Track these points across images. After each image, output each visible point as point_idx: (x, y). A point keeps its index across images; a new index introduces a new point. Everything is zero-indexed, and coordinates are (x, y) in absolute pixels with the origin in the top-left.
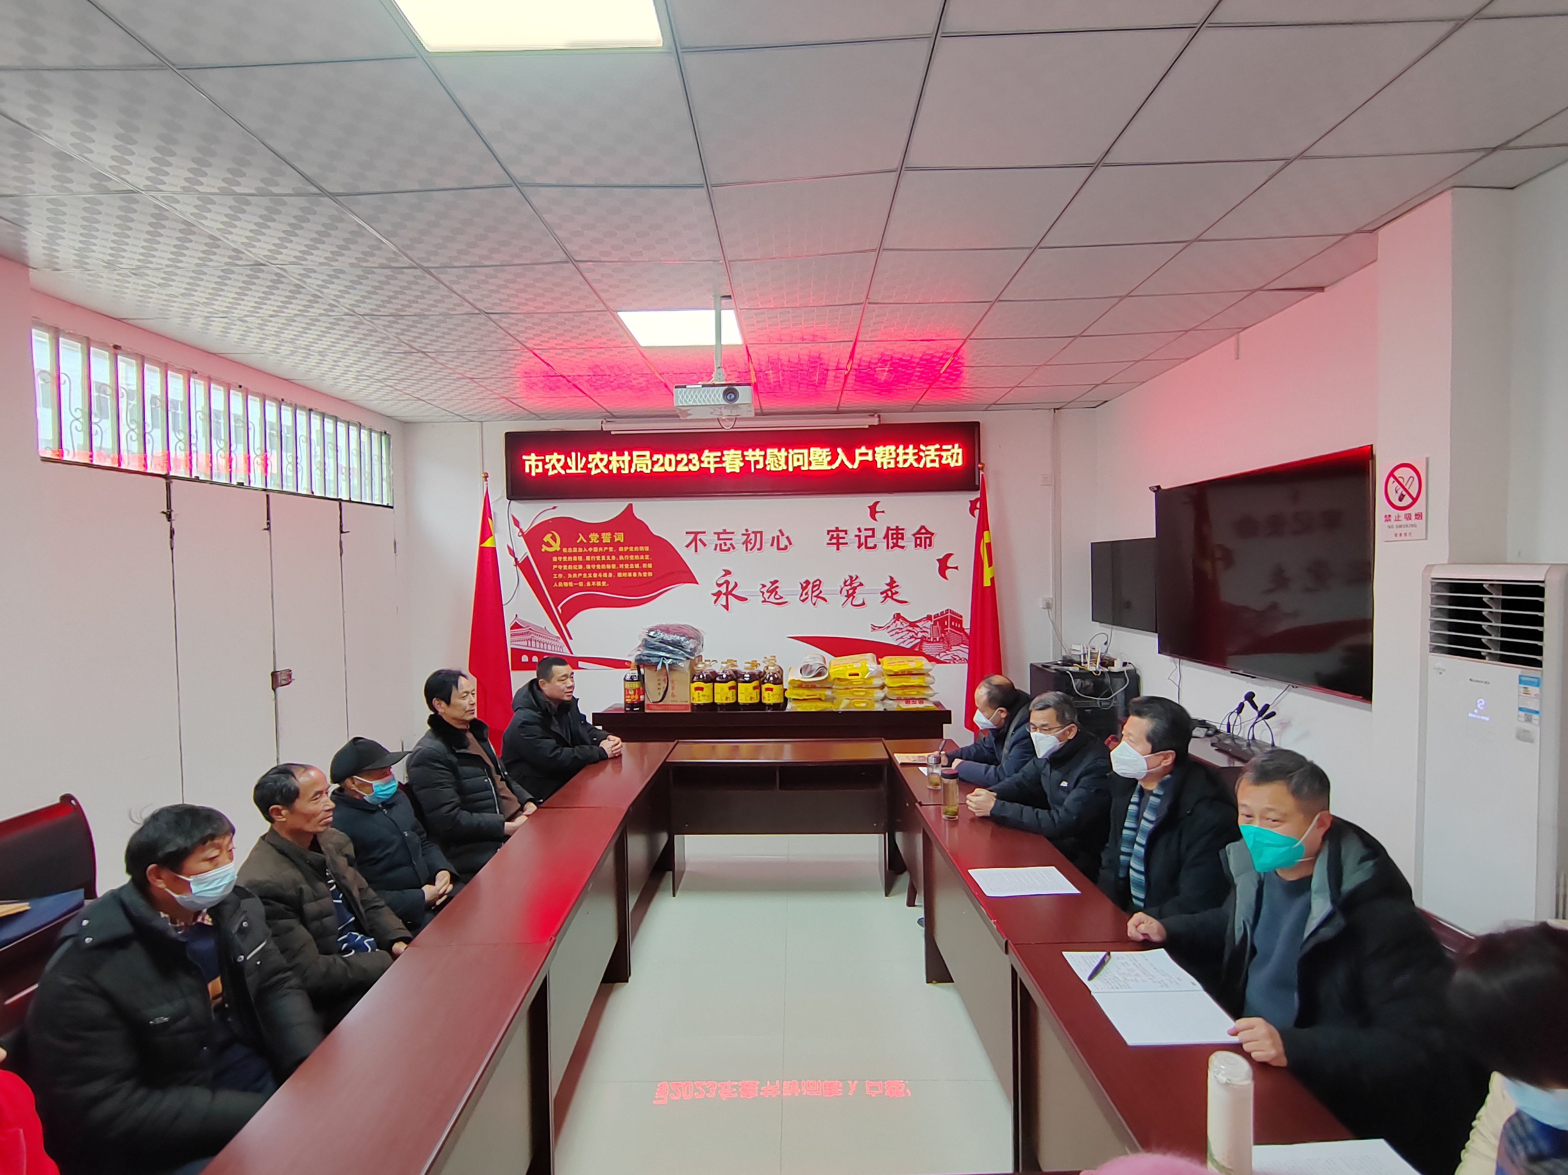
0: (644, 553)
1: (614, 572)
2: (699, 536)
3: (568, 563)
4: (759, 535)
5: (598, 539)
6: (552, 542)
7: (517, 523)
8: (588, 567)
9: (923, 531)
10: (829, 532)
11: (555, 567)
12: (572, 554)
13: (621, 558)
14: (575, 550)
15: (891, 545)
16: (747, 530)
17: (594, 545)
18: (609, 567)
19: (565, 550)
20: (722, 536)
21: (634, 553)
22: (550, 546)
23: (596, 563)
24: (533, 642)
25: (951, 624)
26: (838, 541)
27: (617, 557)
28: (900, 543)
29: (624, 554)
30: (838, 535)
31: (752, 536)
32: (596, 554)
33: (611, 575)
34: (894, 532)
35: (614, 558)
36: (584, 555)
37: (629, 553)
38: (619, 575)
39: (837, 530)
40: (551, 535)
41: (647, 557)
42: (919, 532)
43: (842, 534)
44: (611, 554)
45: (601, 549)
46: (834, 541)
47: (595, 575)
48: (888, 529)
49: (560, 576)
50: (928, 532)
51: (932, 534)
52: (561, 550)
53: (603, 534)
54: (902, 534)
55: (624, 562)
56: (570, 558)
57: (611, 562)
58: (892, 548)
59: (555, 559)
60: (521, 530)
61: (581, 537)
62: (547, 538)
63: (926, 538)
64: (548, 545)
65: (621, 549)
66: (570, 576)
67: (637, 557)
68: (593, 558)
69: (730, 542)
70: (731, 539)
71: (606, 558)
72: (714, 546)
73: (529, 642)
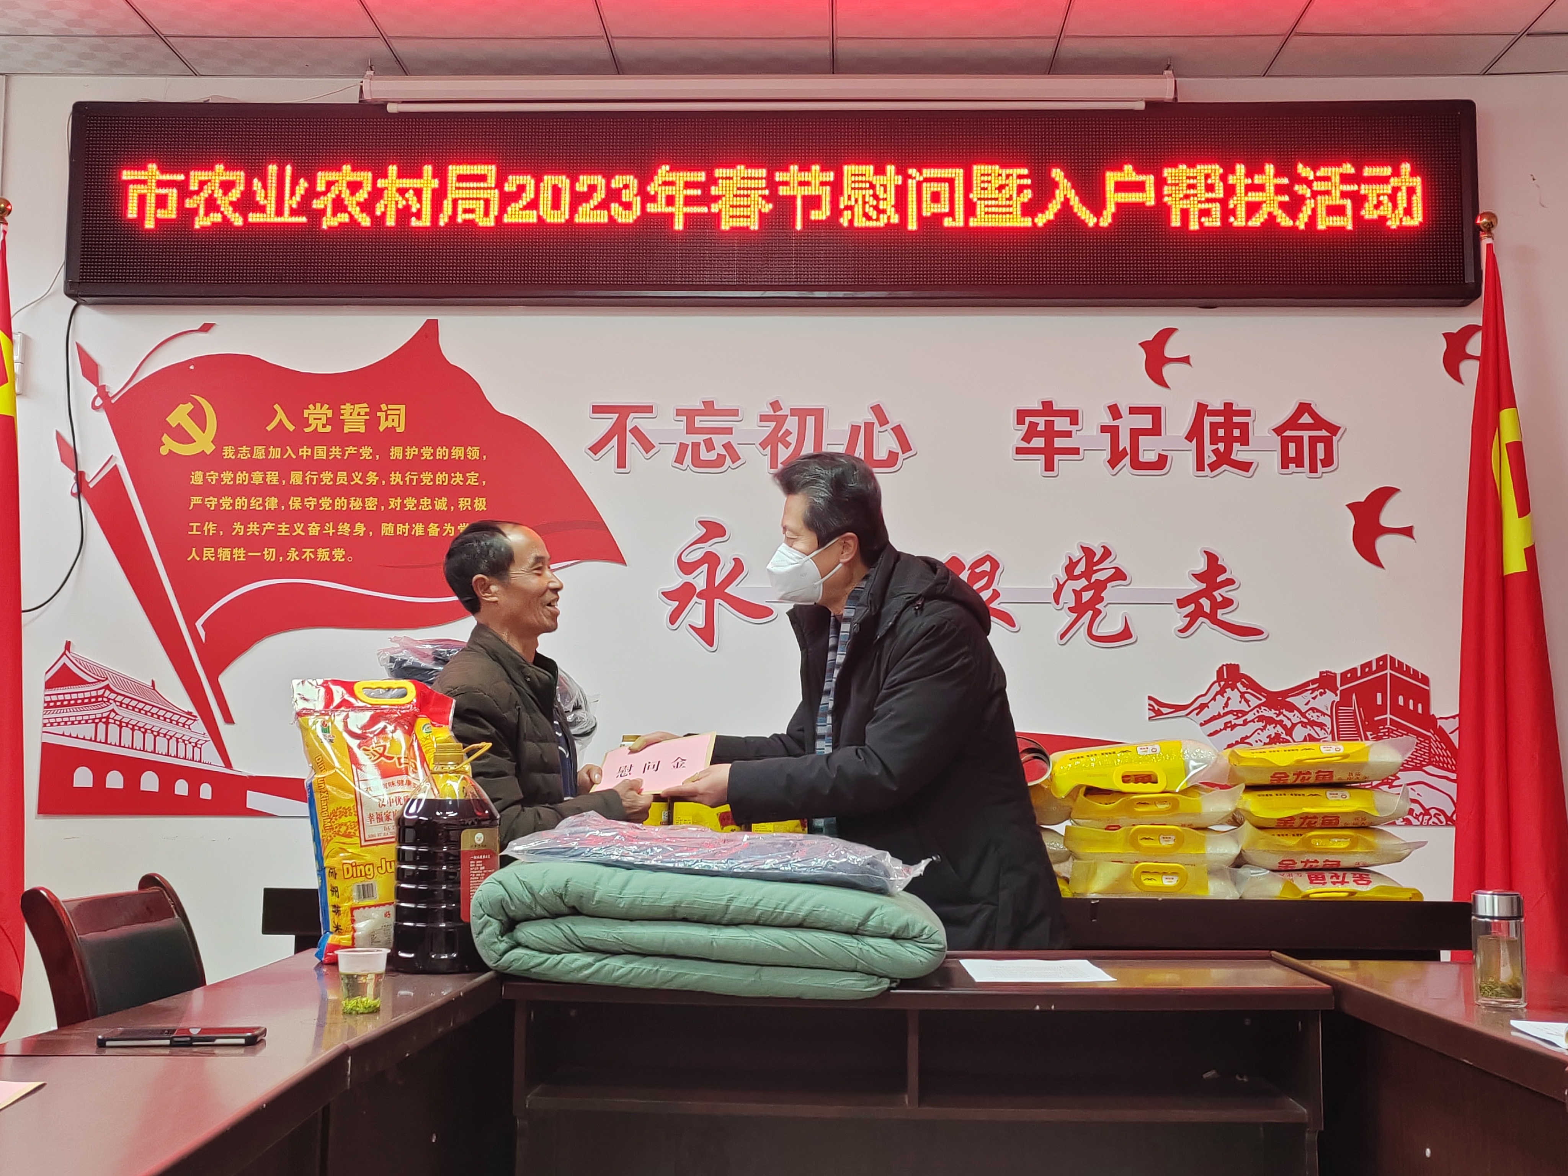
0: (464, 466)
1: (372, 520)
2: (632, 421)
3: (235, 491)
4: (810, 421)
5: (329, 421)
6: (191, 427)
7: (91, 370)
8: (295, 503)
9: (1306, 419)
10: (1022, 415)
11: (196, 500)
12: (251, 465)
13: (396, 478)
14: (259, 452)
15: (1210, 457)
16: (775, 405)
17: (316, 439)
18: (356, 504)
19: (228, 452)
20: (700, 422)
21: (435, 466)
22: (187, 439)
23: (320, 491)
24: (113, 729)
25: (1394, 701)
26: (1049, 443)
27: (384, 475)
28: (1239, 453)
29: (403, 466)
30: (1049, 425)
31: (792, 424)
32: (320, 466)
33: (360, 529)
34: (1221, 419)
35: (372, 478)
36: (284, 467)
37: (418, 465)
38: (387, 529)
39: (1047, 408)
40: (189, 407)
41: (473, 478)
42: (1292, 423)
43: (1062, 424)
44: (365, 467)
45: (336, 451)
46: (1038, 442)
47: (314, 529)
48: (1202, 410)
49: (210, 528)
50: (1319, 423)
51: (1334, 429)
52: (218, 451)
53: (347, 408)
54: (1244, 427)
55: (403, 491)
56: (242, 477)
57: (363, 491)
58: (1213, 467)
59: (197, 478)
60: (102, 392)
61: (281, 415)
62: (180, 416)
63: (1313, 441)
64: (183, 437)
65: (396, 452)
66: (238, 527)
67: (442, 478)
68: (311, 476)
69: (725, 439)
70: (728, 431)
71: (350, 479)
72: (674, 450)
73: (101, 727)
